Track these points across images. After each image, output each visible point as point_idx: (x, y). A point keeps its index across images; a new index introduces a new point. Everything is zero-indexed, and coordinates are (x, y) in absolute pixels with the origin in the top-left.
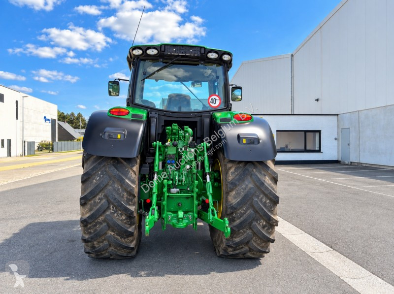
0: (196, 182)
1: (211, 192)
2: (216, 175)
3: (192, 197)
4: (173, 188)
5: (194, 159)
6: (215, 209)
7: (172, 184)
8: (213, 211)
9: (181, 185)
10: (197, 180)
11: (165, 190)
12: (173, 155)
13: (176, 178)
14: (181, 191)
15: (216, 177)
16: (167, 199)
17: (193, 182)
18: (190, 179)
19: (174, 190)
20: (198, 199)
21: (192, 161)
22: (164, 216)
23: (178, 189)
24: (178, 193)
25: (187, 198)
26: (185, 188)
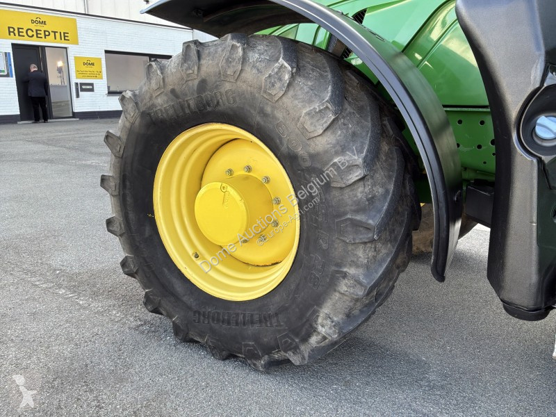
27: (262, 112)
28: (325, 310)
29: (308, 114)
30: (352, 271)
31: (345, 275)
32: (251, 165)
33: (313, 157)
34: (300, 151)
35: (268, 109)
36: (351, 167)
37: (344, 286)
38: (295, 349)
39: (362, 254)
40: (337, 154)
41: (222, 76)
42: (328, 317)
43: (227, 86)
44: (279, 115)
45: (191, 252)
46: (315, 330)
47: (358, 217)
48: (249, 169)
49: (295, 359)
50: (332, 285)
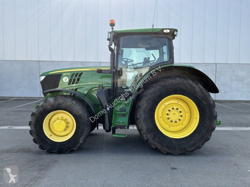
27: (70, 108)
28: (81, 138)
29: (79, 109)
30: (85, 131)
31: (84, 132)
32: (63, 117)
33: (79, 115)
34: (77, 114)
35: (71, 108)
36: (85, 116)
37: (84, 134)
38: (75, 147)
39: (87, 128)
40: (83, 114)
41: (63, 103)
42: (82, 139)
43: (64, 105)
44: (73, 109)
45: (50, 135)
46: (79, 142)
47: (86, 123)
48: (62, 117)
49: (75, 149)
50: (82, 134)
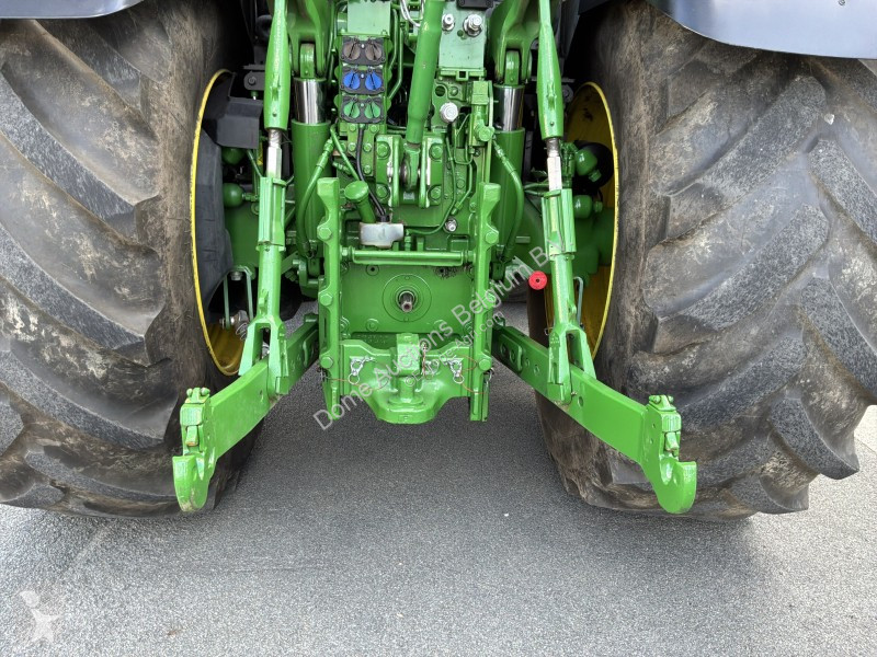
0: (491, 192)
1: (571, 246)
2: (582, 159)
3: (469, 265)
4: (378, 220)
5: (481, 73)
6: (583, 337)
7: (371, 197)
8: (572, 339)
9: (415, 205)
10: (493, 180)
11: (328, 229)
12: (374, 43)
13: (390, 171)
14: (416, 237)
15: (584, 169)
16: (343, 275)
17: (473, 189)
18: (460, 174)
19: (378, 233)
20: (495, 274)
21: (476, 78)
22: (326, 359)
23: (399, 227)
24: (400, 244)
25: (445, 271)
26: (435, 220)
